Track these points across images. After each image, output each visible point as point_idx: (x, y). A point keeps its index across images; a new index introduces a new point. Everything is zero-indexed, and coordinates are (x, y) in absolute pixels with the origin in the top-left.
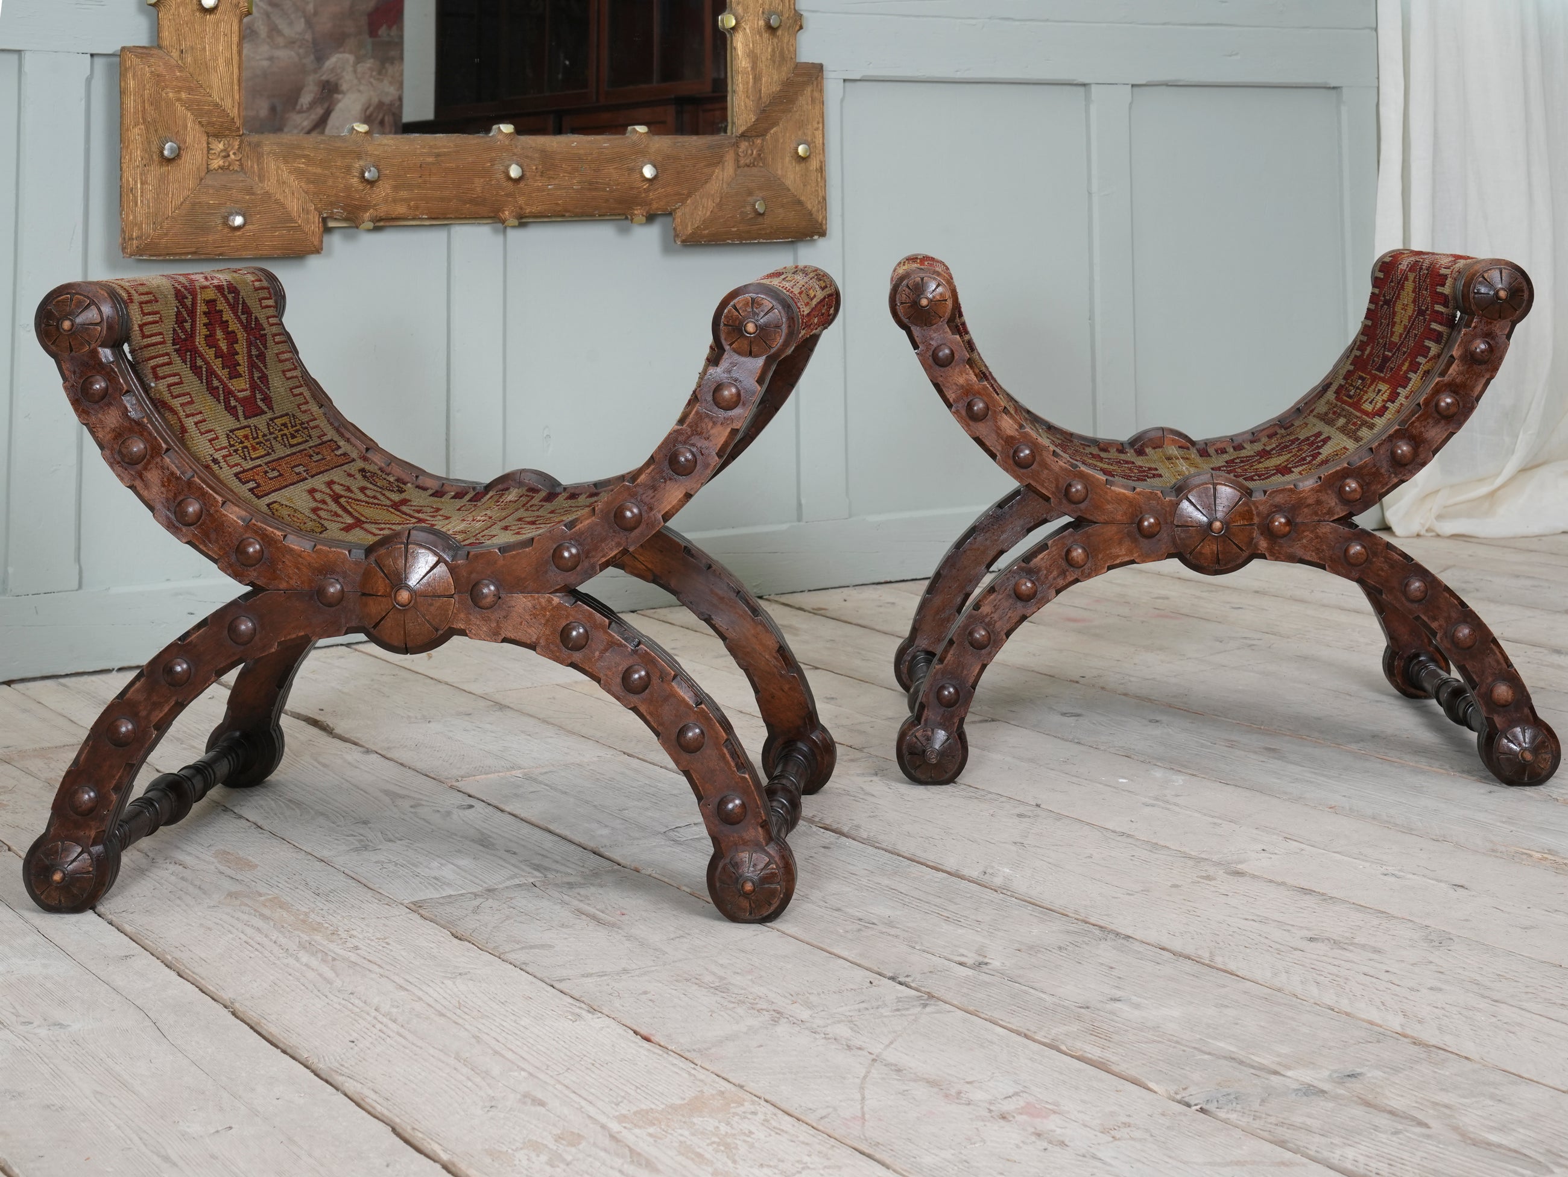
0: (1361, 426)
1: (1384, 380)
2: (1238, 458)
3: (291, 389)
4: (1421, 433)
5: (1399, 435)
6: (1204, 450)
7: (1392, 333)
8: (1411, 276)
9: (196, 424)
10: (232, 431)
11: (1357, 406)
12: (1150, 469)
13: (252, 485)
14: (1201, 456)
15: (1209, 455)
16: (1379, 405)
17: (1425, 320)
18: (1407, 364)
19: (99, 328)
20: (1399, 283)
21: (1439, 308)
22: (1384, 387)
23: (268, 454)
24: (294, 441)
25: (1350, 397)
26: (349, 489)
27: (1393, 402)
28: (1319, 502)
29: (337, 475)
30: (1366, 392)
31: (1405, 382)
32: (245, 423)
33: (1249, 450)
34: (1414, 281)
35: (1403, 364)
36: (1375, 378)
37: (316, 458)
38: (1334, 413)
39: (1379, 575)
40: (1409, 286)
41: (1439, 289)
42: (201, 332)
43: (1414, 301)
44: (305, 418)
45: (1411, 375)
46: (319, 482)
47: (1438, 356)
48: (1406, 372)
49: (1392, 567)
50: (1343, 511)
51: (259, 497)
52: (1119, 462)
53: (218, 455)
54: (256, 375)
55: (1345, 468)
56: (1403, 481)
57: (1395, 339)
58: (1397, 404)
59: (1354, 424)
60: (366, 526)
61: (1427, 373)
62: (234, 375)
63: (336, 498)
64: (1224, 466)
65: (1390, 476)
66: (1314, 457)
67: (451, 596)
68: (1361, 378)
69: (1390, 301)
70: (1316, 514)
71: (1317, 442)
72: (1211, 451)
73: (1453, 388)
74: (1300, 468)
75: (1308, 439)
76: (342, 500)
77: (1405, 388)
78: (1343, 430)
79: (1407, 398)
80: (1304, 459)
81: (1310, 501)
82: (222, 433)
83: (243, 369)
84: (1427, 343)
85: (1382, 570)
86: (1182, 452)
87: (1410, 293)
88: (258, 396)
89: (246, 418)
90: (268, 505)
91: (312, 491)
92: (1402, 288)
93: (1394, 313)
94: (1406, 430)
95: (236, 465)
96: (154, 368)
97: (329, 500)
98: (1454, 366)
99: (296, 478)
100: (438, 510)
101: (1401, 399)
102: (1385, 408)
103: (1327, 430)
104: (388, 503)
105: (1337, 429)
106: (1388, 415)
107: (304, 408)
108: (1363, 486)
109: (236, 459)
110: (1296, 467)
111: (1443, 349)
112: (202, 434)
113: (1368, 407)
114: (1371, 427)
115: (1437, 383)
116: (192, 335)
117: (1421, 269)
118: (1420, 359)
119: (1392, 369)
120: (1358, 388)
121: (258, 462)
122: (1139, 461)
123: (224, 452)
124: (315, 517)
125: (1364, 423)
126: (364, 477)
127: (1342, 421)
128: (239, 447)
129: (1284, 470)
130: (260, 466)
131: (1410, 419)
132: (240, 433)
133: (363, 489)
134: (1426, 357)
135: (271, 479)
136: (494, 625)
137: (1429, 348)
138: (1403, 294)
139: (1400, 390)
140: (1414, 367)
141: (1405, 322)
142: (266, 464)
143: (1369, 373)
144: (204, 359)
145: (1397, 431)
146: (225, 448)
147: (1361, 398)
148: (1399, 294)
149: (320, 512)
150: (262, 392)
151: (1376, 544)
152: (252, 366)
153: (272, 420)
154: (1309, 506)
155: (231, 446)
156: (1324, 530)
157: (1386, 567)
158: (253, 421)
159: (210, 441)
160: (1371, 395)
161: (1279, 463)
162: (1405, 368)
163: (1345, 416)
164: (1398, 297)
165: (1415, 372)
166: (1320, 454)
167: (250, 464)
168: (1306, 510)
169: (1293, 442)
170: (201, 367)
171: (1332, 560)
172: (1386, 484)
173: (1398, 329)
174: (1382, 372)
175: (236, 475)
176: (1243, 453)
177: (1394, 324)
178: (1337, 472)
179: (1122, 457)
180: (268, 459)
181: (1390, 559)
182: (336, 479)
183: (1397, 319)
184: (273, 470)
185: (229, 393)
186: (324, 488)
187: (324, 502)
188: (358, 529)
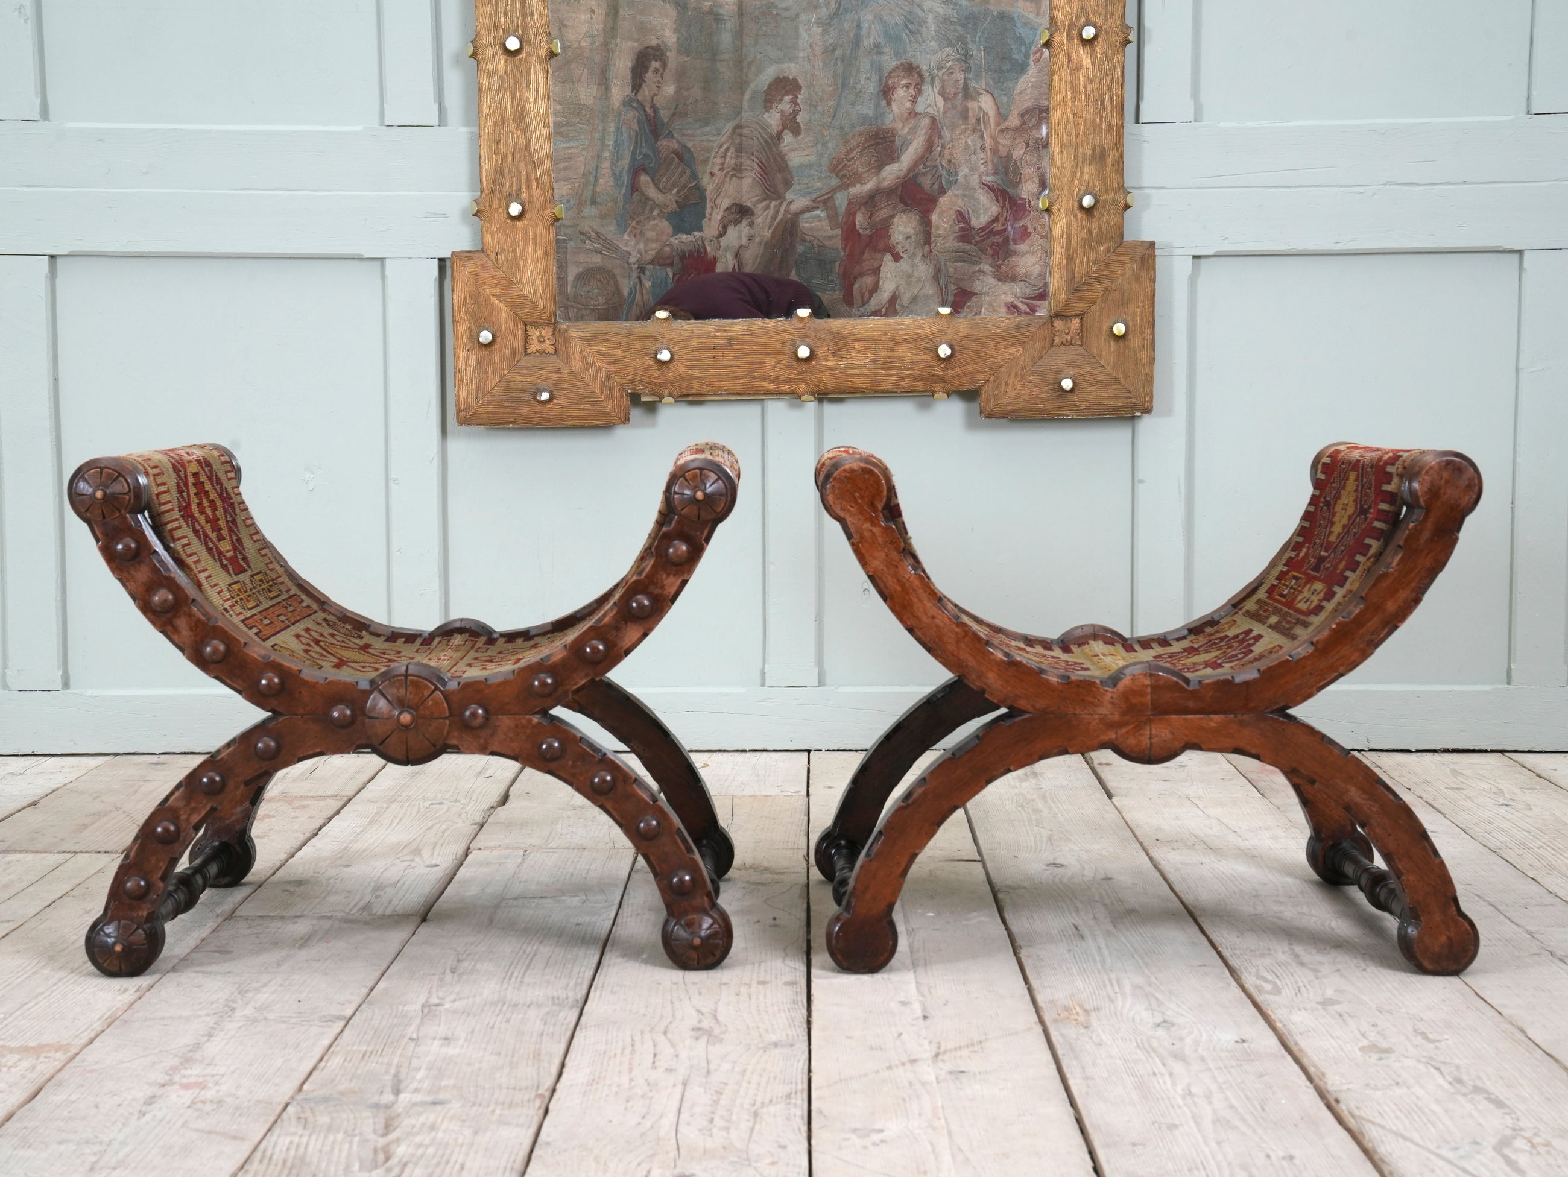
3: (259, 550)
9: (207, 578)
10: (230, 585)
13: (255, 630)
19: (128, 497)
23: (258, 605)
24: (272, 595)
26: (322, 635)
29: (308, 623)
32: (236, 579)
37: (290, 609)
42: (194, 500)
44: (273, 575)
46: (299, 628)
51: (264, 640)
53: (227, 605)
54: (234, 538)
60: (349, 664)
62: (221, 538)
63: (317, 642)
67: (446, 718)
76: (322, 644)
82: (224, 587)
83: (225, 532)
88: (239, 556)
89: (236, 574)
90: (273, 646)
91: (298, 636)
95: (240, 613)
96: (171, 531)
97: (312, 644)
99: (283, 626)
100: (399, 652)
104: (356, 646)
107: (271, 566)
109: (238, 609)
112: (212, 587)
116: (189, 504)
121: (254, 611)
123: (229, 603)
124: (309, 657)
126: (329, 625)
128: (237, 598)
130: (255, 615)
132: (236, 587)
133: (332, 635)
135: (267, 625)
136: (482, 741)
142: (259, 613)
144: (200, 525)
146: (228, 600)
149: (311, 653)
150: (241, 553)
152: (230, 530)
153: (252, 576)
155: (233, 598)
158: (241, 577)
159: (219, 593)
167: (248, 614)
170: (199, 531)
175: (243, 621)
180: (259, 609)
182: (310, 626)
184: (265, 618)
185: (220, 553)
186: (303, 633)
187: (308, 644)
188: (345, 667)
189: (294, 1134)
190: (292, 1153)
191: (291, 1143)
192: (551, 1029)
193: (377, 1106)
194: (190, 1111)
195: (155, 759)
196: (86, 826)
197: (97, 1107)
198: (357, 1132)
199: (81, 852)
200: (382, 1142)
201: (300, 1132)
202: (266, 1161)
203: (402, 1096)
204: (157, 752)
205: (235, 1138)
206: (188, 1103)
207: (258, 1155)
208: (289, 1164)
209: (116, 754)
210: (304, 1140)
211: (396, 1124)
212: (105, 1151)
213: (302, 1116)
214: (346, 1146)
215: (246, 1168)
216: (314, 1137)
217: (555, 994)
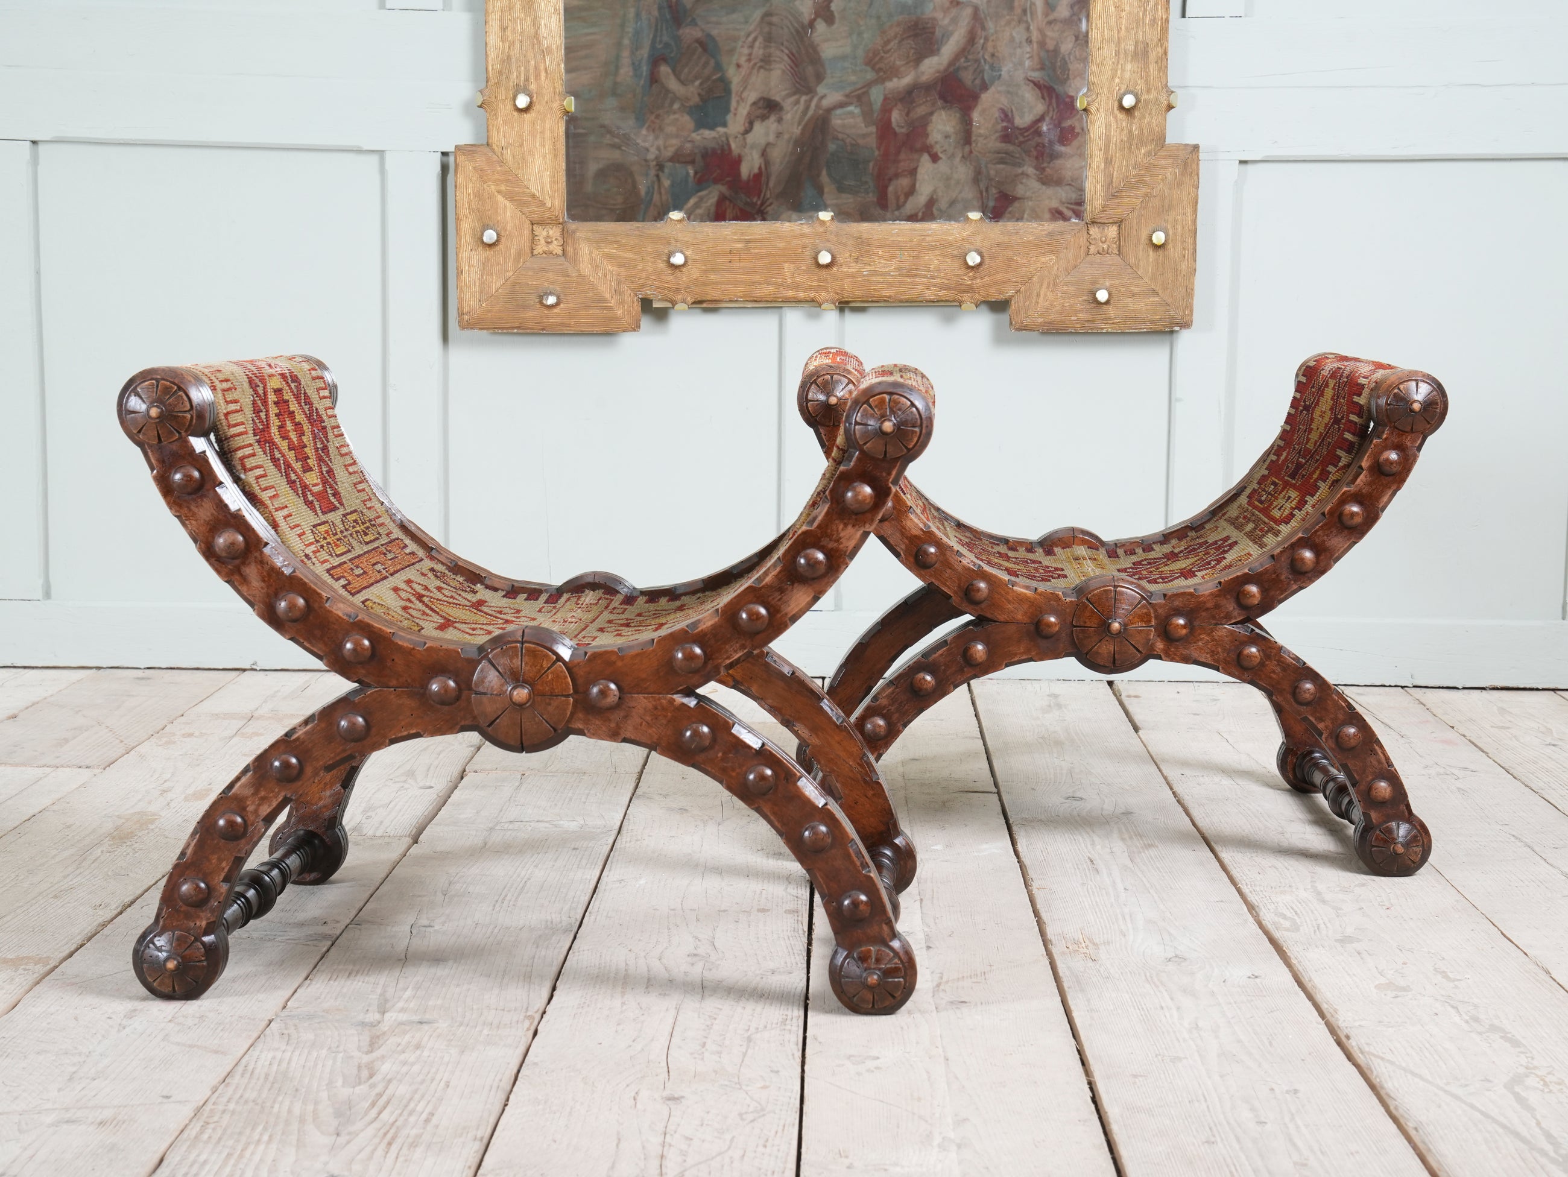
0: (1267, 532)
1: (1294, 487)
2: (1145, 560)
4: (1324, 541)
5: (1303, 543)
6: (1113, 550)
7: (1308, 440)
8: (1332, 383)
11: (1266, 511)
12: (1056, 569)
14: (1109, 557)
15: (1118, 557)
16: (1287, 512)
17: (1339, 428)
18: (1318, 472)
20: (1319, 389)
21: (1353, 418)
22: (1293, 494)
24: (367, 538)
25: (1261, 502)
27: (1300, 510)
28: (1217, 606)
30: (1276, 498)
31: (1312, 490)
33: (1159, 551)
34: (1334, 389)
35: (1314, 472)
36: (1287, 485)
38: (1245, 517)
39: (1271, 678)
40: (1329, 392)
41: (1356, 399)
42: (275, 422)
43: (1331, 409)
45: (1321, 484)
47: (1347, 466)
48: (1316, 480)
49: (1284, 670)
50: (1239, 615)
52: (1027, 562)
53: (309, 553)
54: (325, 469)
55: (1246, 574)
56: (1301, 588)
57: (1310, 446)
58: (1303, 512)
59: (1261, 530)
61: (1336, 482)
64: (1131, 568)
65: (1288, 584)
66: (1219, 561)
68: (1274, 483)
69: (1310, 406)
70: (1214, 617)
71: (1224, 546)
72: (1120, 552)
73: (1357, 498)
74: (1204, 572)
75: (1215, 543)
77: (1313, 496)
78: (1250, 535)
79: (1313, 506)
80: (1209, 563)
81: (1209, 605)
83: (313, 462)
84: (1340, 452)
85: (1274, 672)
86: (1090, 552)
87: (1329, 401)
88: (330, 490)
89: (324, 513)
92: (1322, 395)
93: (1312, 420)
94: (1309, 538)
96: (242, 459)
98: (1362, 476)
101: (1308, 508)
102: (1292, 515)
103: (1235, 534)
105: (1246, 534)
106: (1293, 523)
108: (1264, 591)
110: (1199, 571)
111: (1353, 459)
113: (1276, 514)
114: (1277, 533)
115: (1344, 493)
117: (1341, 376)
118: (1331, 468)
119: (1303, 476)
120: (1270, 494)
122: (1047, 561)
125: (1271, 530)
127: (1250, 526)
129: (1188, 574)
131: (1314, 528)
134: (1336, 466)
137: (1340, 458)
138: (1322, 400)
139: (1308, 498)
140: (1325, 475)
141: (1321, 429)
143: (1282, 479)
145: (1301, 539)
147: (1271, 504)
148: (1318, 400)
151: (1270, 648)
152: (320, 459)
153: (345, 515)
154: (1207, 609)
156: (1220, 634)
157: (1278, 669)
158: (330, 516)
160: (1281, 501)
161: (1184, 566)
162: (1315, 476)
163: (1254, 522)
164: (1317, 404)
165: (1325, 481)
166: (1224, 558)
168: (1204, 614)
169: (1201, 545)
171: (1226, 662)
172: (1285, 590)
173: (1314, 436)
174: (1293, 478)
176: (1152, 555)
177: (1311, 430)
178: (1237, 577)
179: (1031, 556)
181: (1283, 663)
183: (1314, 426)
185: (306, 487)
189: (277, 1049)
190: (275, 1067)
191: (274, 1058)
192: (543, 953)
193: (363, 1024)
194: (172, 1025)
195: (139, 673)
196: (66, 740)
197: (76, 1019)
198: (341, 1049)
199: (62, 766)
200: (366, 1059)
201: (284, 1048)
202: (248, 1075)
203: (387, 1015)
204: (142, 667)
205: (216, 1052)
206: (170, 1018)
207: (240, 1069)
208: (271, 1079)
209: (99, 668)
210: (288, 1055)
211: (381, 1042)
212: (84, 1062)
213: (286, 1032)
214: (330, 1063)
215: (226, 1081)
216: (297, 1053)
217: (549, 918)
